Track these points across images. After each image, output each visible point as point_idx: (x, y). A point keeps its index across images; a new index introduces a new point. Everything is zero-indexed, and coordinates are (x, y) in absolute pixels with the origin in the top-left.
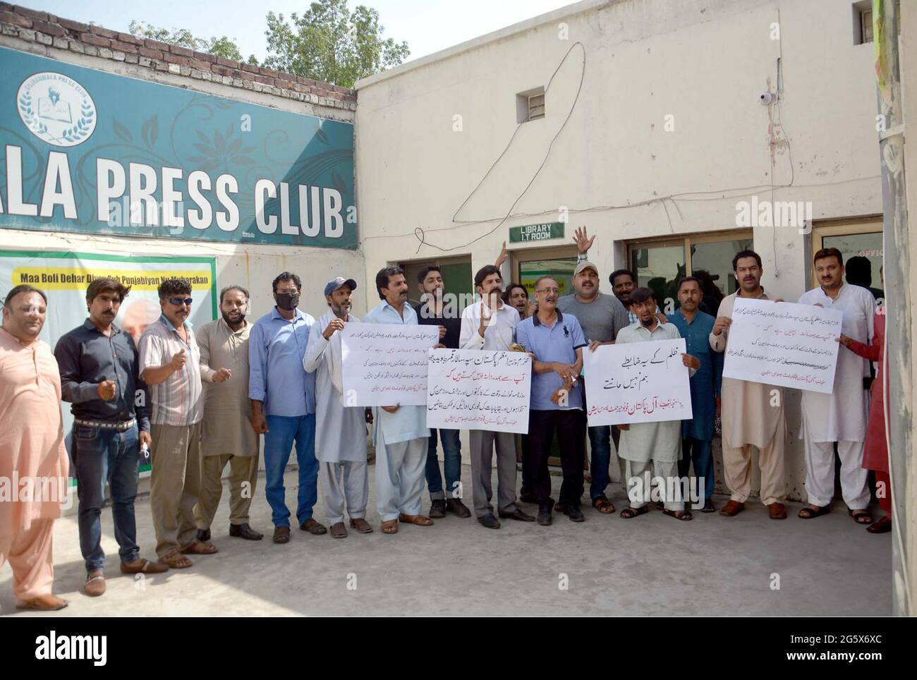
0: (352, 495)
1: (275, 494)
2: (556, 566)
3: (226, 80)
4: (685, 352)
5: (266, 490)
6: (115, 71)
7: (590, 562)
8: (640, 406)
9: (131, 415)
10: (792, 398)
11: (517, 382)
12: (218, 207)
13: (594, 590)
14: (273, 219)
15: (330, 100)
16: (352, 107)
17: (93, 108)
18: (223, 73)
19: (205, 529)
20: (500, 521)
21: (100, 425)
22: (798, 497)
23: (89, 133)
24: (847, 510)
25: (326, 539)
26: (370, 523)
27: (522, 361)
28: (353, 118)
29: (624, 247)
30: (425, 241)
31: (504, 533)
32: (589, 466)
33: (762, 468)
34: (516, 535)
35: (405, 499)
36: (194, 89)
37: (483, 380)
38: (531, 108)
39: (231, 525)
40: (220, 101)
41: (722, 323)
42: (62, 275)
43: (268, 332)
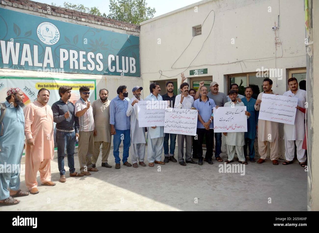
0: (140, 154)
1: (116, 154)
2: (204, 177)
3: (99, 23)
4: (246, 110)
5: (113, 152)
6: (65, 21)
7: (215, 176)
8: (231, 127)
9: (73, 128)
10: (281, 126)
11: (193, 119)
12: (97, 63)
13: (216, 184)
14: (114, 67)
15: (132, 29)
16: (139, 31)
17: (59, 33)
18: (98, 21)
19: (94, 164)
20: (186, 163)
21: (64, 131)
22: (282, 158)
23: (58, 40)
24: (299, 163)
25: (131, 168)
26: (145, 163)
27: (195, 113)
28: (139, 35)
29: (227, 77)
30: (162, 74)
31: (187, 167)
32: (215, 147)
33: (270, 149)
34: (191, 168)
35: (156, 156)
36: (89, 26)
37: (182, 118)
38: (197, 32)
39: (102, 163)
40: (97, 30)
41: (258, 102)
42: (50, 85)
43: (116, 103)
